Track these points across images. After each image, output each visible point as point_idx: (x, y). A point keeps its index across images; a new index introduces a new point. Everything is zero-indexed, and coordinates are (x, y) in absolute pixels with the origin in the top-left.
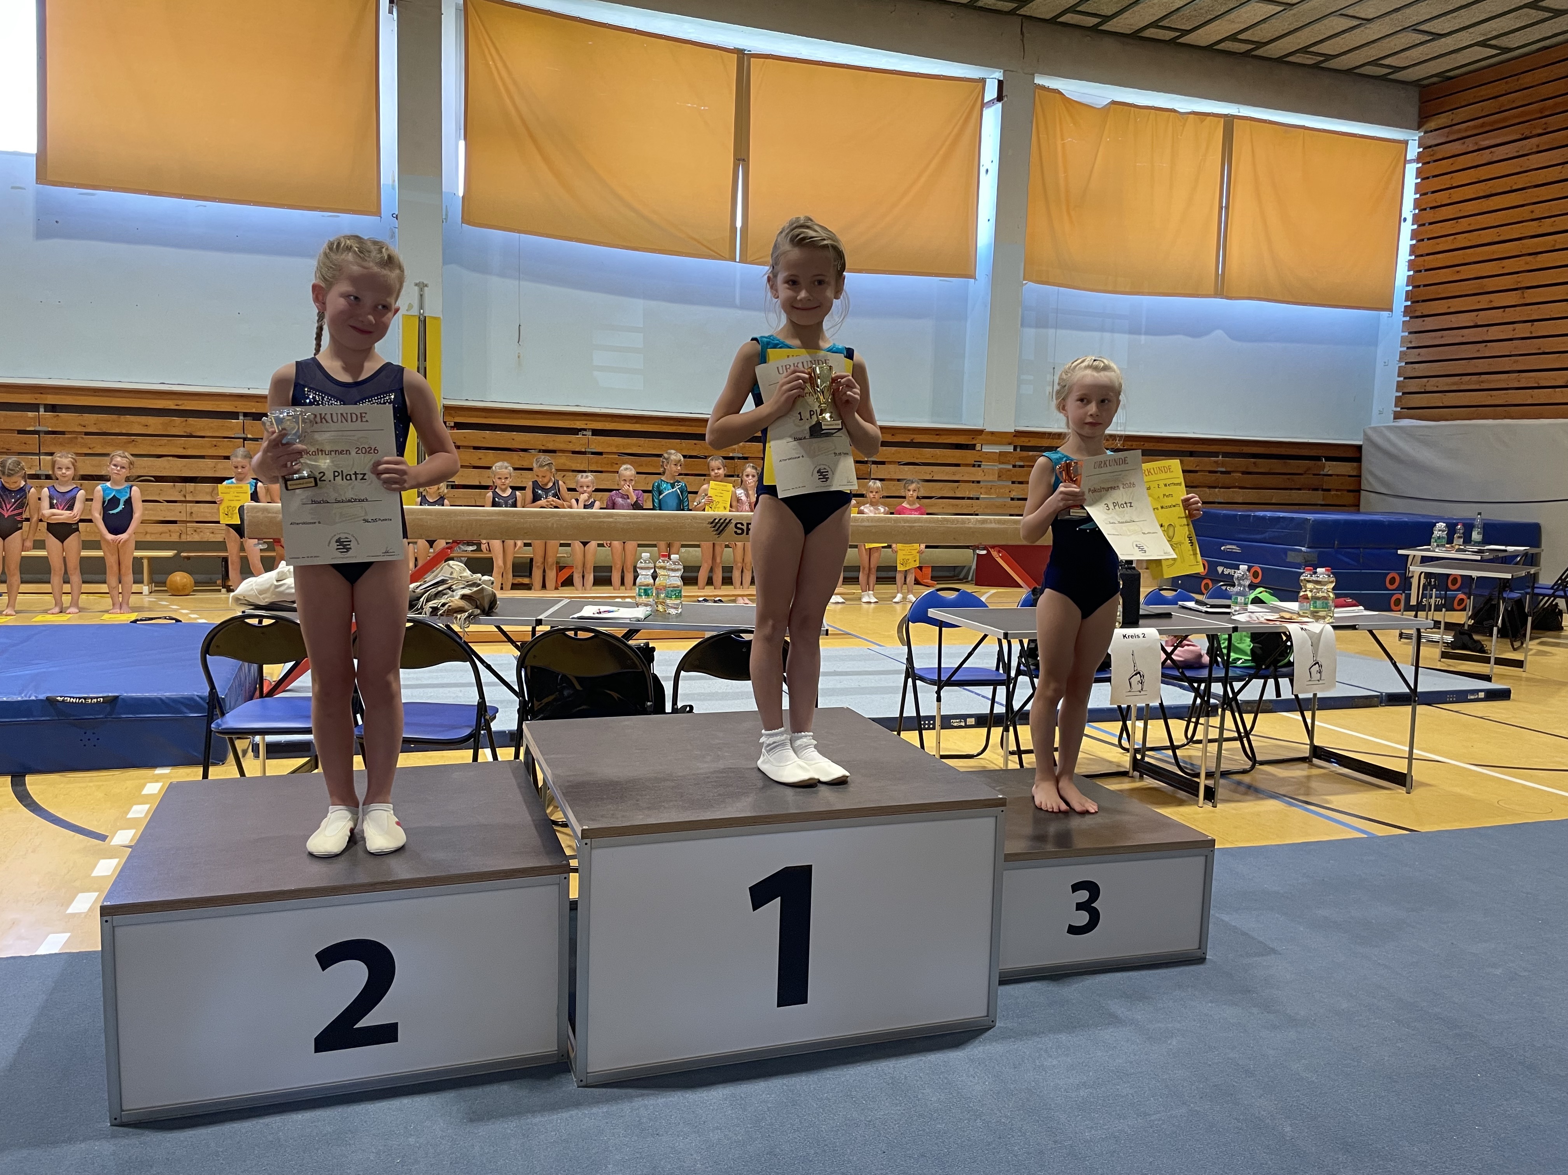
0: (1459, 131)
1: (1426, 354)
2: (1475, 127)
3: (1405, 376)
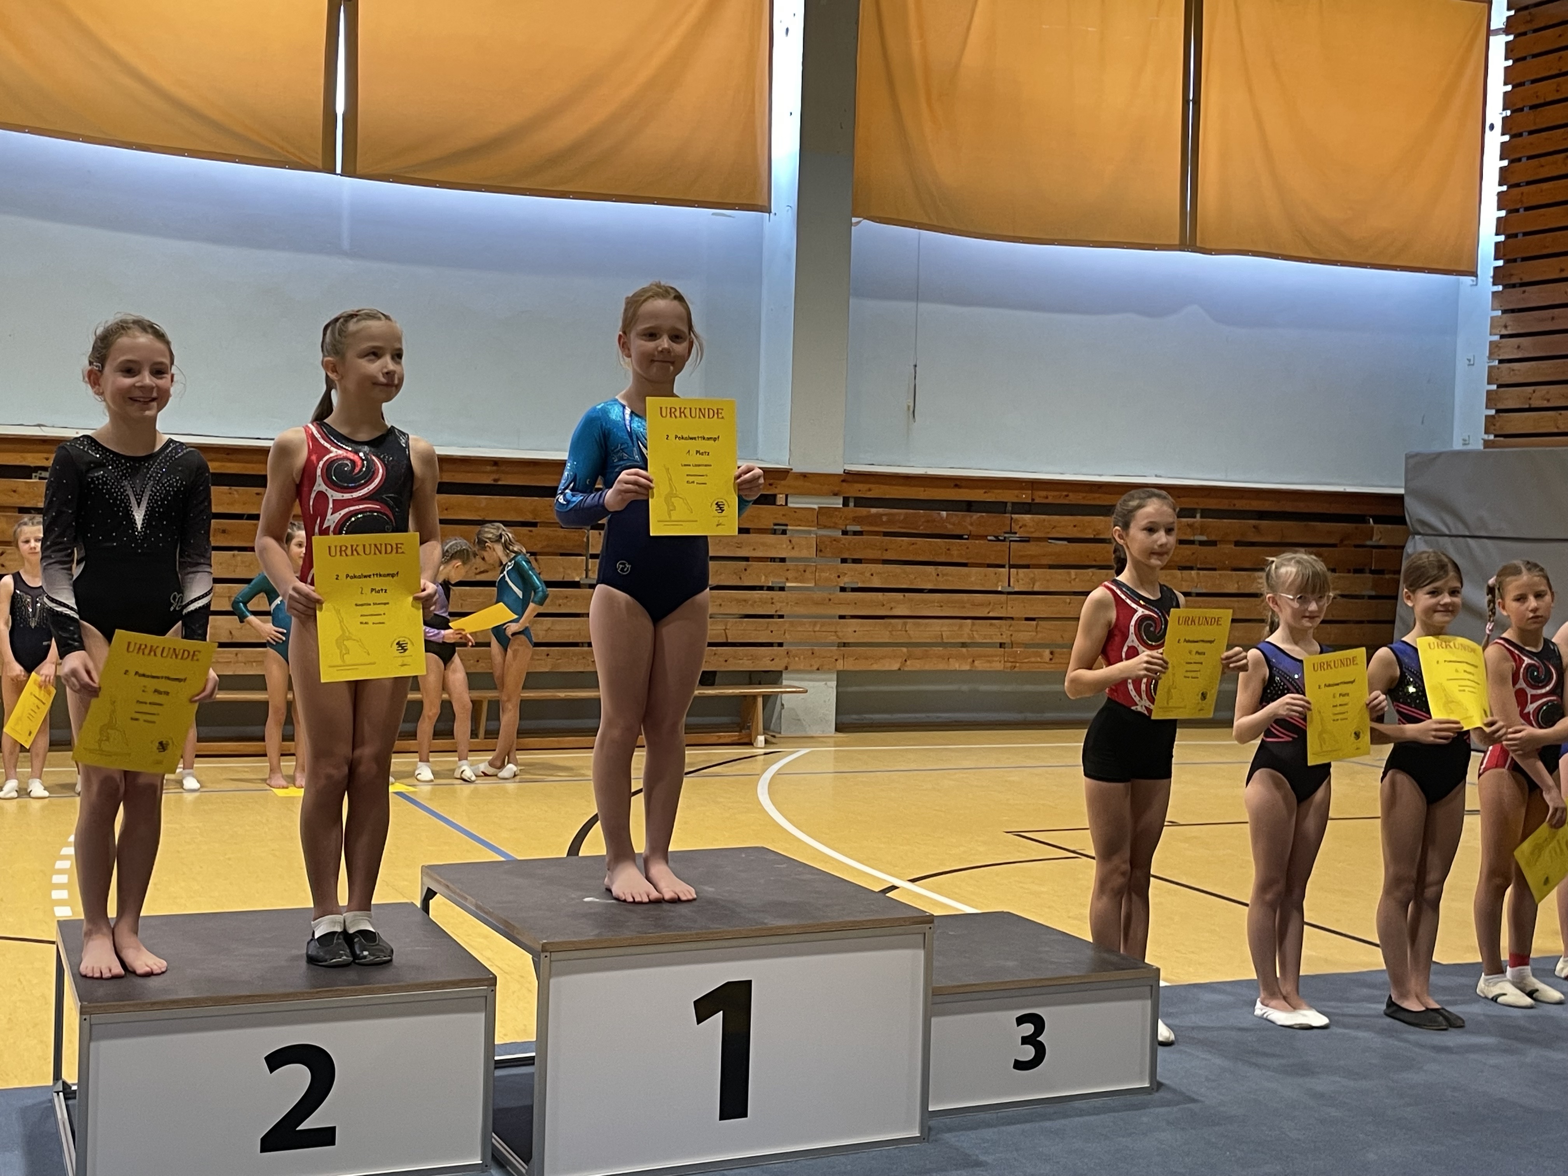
1: (1529, 347)
3: (1500, 382)
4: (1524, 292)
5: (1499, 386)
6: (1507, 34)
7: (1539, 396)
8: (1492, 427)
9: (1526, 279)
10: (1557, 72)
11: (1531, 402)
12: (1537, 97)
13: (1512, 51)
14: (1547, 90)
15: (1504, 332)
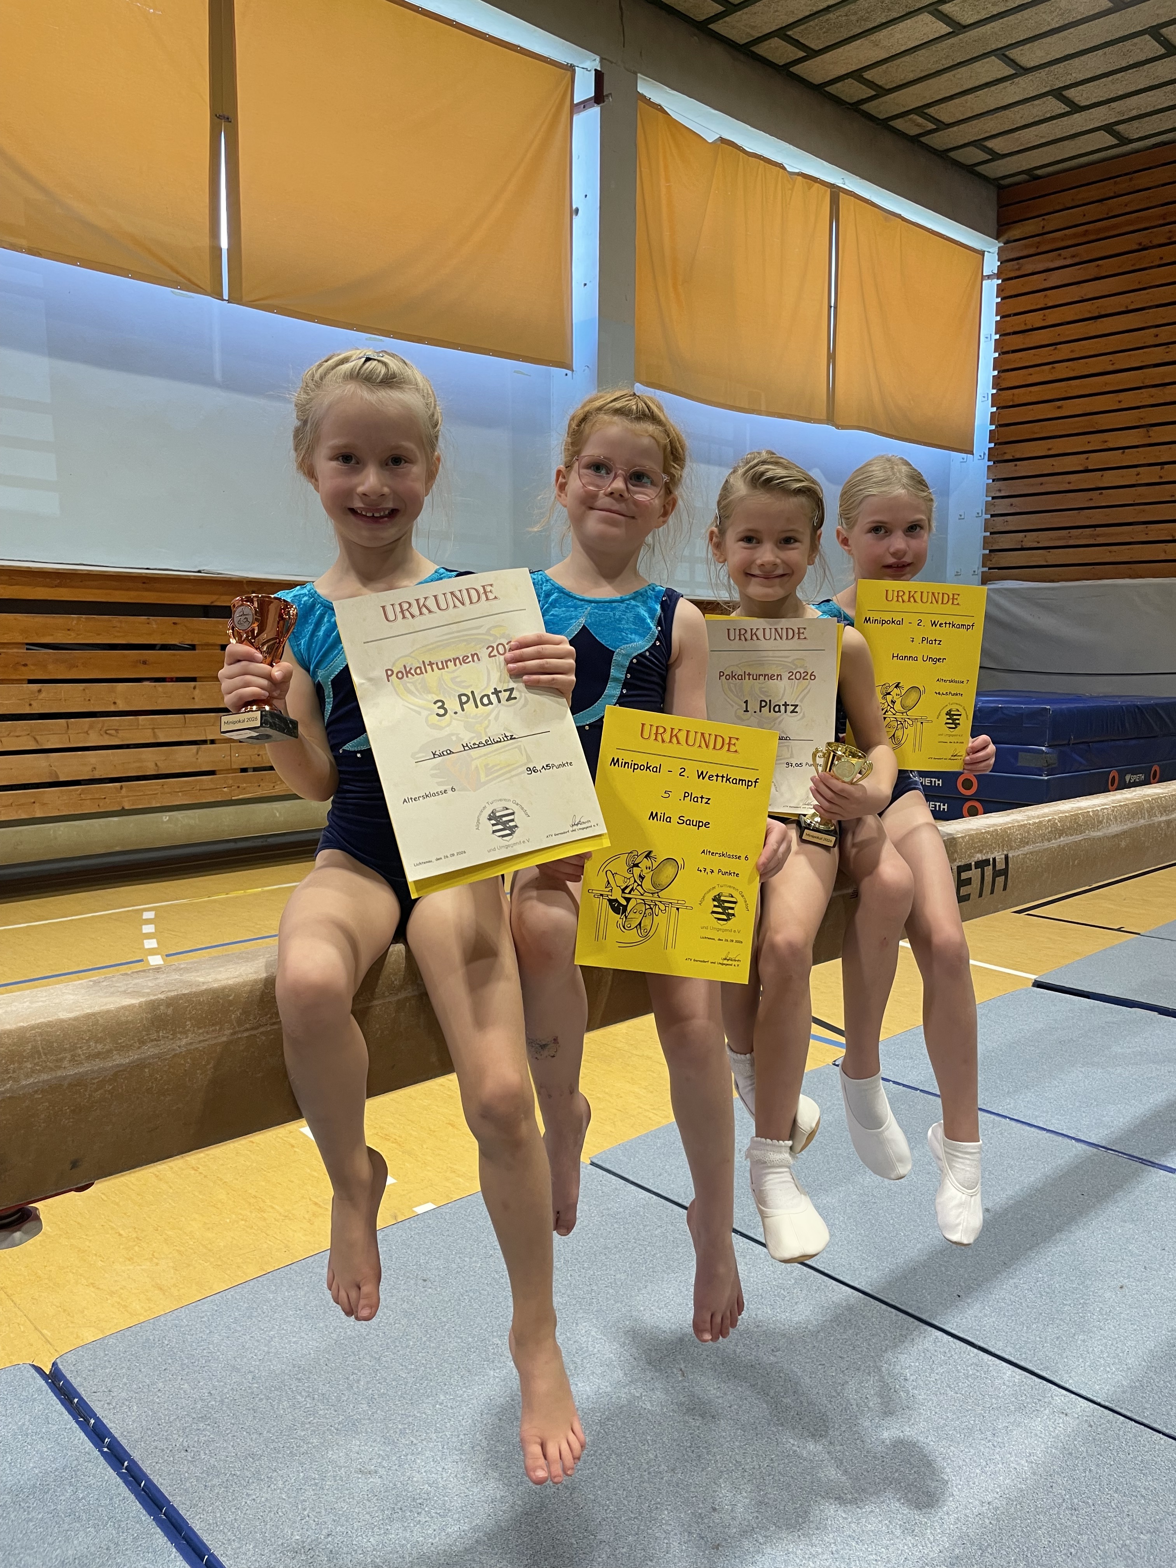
0: (1054, 240)
1: (1020, 504)
2: (1075, 235)
3: (992, 531)
4: (1016, 465)
5: (991, 533)
6: (998, 279)
7: (1030, 540)
8: (989, 562)
9: (1018, 456)
10: (1043, 306)
11: (1023, 543)
12: (1025, 324)
13: (1003, 290)
14: (1035, 319)
15: (998, 494)
